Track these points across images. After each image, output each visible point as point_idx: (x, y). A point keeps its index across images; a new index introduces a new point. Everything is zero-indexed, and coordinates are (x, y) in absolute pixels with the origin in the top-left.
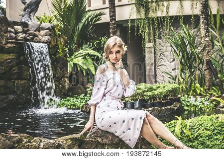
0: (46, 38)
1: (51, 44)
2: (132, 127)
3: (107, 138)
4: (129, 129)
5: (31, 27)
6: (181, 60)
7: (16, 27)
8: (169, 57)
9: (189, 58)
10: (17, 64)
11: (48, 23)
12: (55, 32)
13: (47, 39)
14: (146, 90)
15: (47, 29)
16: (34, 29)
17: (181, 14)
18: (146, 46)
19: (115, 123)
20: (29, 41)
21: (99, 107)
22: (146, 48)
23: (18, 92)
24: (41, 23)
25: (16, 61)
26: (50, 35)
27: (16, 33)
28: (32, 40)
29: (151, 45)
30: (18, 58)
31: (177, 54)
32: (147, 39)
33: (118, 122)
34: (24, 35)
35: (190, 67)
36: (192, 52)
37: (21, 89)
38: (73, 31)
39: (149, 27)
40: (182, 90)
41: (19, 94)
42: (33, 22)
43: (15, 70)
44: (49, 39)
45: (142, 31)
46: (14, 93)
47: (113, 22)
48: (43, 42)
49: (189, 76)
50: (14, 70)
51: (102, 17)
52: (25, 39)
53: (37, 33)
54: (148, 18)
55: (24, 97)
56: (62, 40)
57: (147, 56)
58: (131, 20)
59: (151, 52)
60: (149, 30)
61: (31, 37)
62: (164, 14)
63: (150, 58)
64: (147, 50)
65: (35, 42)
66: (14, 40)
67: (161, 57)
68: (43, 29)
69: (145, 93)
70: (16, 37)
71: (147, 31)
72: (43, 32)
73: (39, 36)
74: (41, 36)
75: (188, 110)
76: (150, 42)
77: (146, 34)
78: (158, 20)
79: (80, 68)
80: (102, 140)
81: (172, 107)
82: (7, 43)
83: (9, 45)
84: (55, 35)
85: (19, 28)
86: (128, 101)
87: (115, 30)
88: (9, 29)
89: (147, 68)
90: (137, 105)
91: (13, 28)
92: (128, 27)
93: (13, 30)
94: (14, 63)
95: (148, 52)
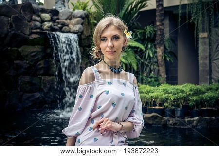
0: (77, 28)
1: (84, 34)
5: (61, 15)
7: (44, 15)
10: (44, 58)
11: (81, 11)
12: (89, 20)
14: (191, 93)
15: (79, 17)
16: (65, 17)
18: (200, 36)
20: (56, 30)
22: (199, 39)
23: (45, 90)
24: (74, 10)
25: (41, 54)
26: (82, 24)
27: (43, 21)
28: (61, 30)
29: (206, 34)
30: (44, 50)
32: (200, 27)
37: (48, 86)
39: (203, 13)
41: (46, 91)
42: (66, 10)
43: (42, 64)
44: (80, 29)
45: (194, 19)
46: (40, 90)
47: (160, 8)
48: (74, 33)
50: (40, 64)
51: (148, 3)
52: (52, 29)
53: (67, 22)
54: (202, 2)
55: (51, 95)
57: (201, 48)
58: (182, 5)
59: (205, 44)
60: (203, 17)
61: (60, 26)
63: (204, 50)
64: (200, 41)
65: (63, 32)
66: (39, 30)
67: (218, 49)
68: (75, 17)
69: (190, 98)
70: (42, 26)
71: (200, 18)
72: (74, 21)
73: (70, 26)
74: (72, 24)
76: (203, 31)
77: (199, 21)
82: (32, 33)
83: (34, 36)
84: (89, 24)
85: (46, 16)
86: (167, 107)
87: (162, 17)
88: (33, 17)
89: (200, 62)
90: (178, 113)
91: (39, 16)
92: (178, 14)
93: (38, 19)
94: (40, 56)
95: (201, 43)
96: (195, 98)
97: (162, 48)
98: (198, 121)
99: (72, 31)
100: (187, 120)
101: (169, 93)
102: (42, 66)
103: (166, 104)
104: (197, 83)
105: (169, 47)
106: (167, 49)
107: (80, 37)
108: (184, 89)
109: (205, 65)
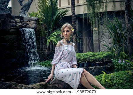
1: (37, 29)
2: (75, 78)
3: (61, 84)
4: (73, 79)
5: (25, 19)
6: (114, 37)
7: (16, 19)
8: (107, 36)
9: (118, 37)
11: (35, 17)
12: (39, 22)
13: (34, 26)
14: (91, 56)
15: (34, 20)
16: (27, 20)
17: (114, 10)
18: (94, 29)
19: (65, 76)
21: (57, 66)
22: (94, 31)
23: (18, 58)
24: (31, 17)
26: (36, 24)
27: (16, 22)
28: (25, 27)
29: (97, 29)
30: (17, 37)
31: (111, 34)
32: (94, 25)
33: (67, 75)
34: (21, 24)
35: (119, 42)
36: (120, 33)
37: (19, 56)
38: (50, 21)
39: (95, 18)
40: (115, 56)
42: (26, 16)
44: (35, 26)
45: (91, 21)
47: (74, 16)
48: (32, 28)
49: (119, 47)
51: (68, 12)
52: (21, 26)
53: (28, 23)
54: (95, 13)
55: (21, 60)
56: (43, 26)
57: (94, 35)
58: (85, 14)
59: (96, 33)
60: (95, 20)
61: (25, 25)
62: (104, 10)
63: (96, 37)
64: (94, 32)
65: (27, 28)
66: (15, 27)
67: (102, 36)
68: (32, 20)
69: (91, 58)
70: (16, 25)
72: (32, 22)
73: (30, 25)
74: (31, 24)
75: (117, 68)
76: (95, 27)
77: (93, 22)
78: (100, 14)
79: (54, 43)
80: (59, 85)
81: (107, 66)
82: (11, 29)
83: (12, 30)
84: (39, 24)
85: (18, 20)
86: (80, 62)
87: (75, 20)
88: (12, 20)
89: (94, 42)
90: (86, 65)
91: (14, 20)
92: (82, 18)
93: (14, 21)
94: (15, 40)
95: (95, 33)
96: (93, 58)
97: (75, 36)
98: (95, 68)
99: (31, 27)
100: (89, 68)
101: (81, 56)
102: (16, 45)
103: (80, 61)
104: (93, 52)
105: (78, 35)
106: (78, 36)
107: (35, 30)
108: (88, 54)
109: (96, 44)
